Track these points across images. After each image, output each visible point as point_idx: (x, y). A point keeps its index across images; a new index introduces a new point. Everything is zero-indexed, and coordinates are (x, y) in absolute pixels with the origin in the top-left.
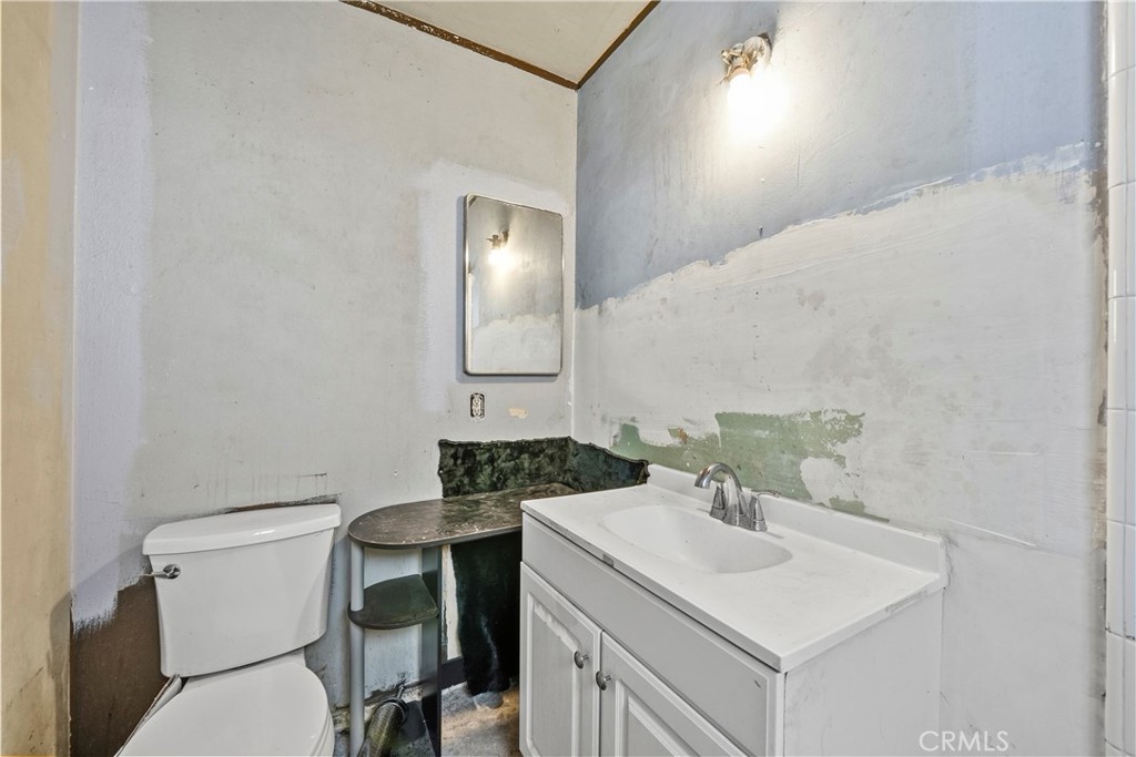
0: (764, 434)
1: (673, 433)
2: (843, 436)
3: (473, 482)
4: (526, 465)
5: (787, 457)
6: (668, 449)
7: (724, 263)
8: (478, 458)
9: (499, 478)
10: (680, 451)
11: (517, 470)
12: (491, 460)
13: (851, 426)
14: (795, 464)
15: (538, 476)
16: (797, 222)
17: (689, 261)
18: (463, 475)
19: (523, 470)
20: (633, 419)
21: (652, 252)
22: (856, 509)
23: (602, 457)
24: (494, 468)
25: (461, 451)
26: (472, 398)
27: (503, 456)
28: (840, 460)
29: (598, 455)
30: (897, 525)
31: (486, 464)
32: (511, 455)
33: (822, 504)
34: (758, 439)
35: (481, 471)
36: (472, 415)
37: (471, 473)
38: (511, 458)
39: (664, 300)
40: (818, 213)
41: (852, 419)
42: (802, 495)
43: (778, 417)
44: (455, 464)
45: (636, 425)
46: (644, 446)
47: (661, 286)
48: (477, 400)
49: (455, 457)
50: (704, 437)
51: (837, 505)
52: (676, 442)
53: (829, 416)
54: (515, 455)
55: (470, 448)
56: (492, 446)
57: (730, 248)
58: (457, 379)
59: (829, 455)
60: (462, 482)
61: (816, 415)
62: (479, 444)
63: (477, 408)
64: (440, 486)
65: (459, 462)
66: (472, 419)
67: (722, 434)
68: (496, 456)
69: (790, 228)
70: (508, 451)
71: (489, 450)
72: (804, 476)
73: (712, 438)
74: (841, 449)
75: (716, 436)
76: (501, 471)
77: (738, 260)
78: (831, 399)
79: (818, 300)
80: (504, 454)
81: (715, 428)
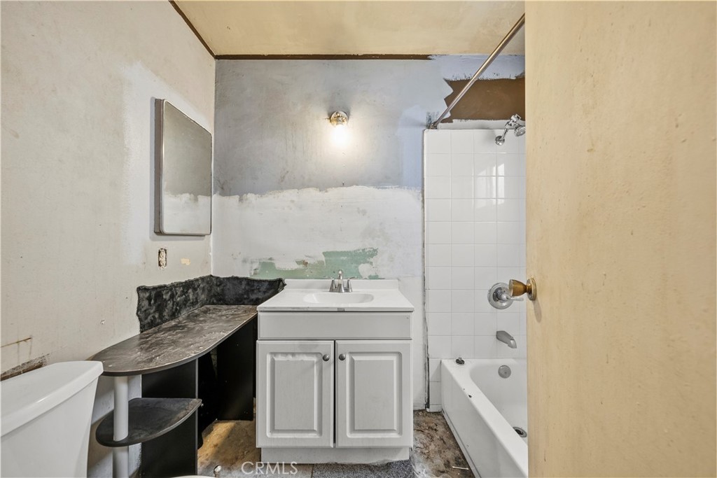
0: (345, 258)
1: (298, 263)
2: (372, 256)
3: (161, 316)
4: (191, 297)
5: (353, 265)
6: (296, 271)
7: (327, 192)
8: (164, 297)
9: (176, 309)
10: (303, 271)
11: (186, 300)
12: (172, 297)
13: (374, 253)
14: (356, 267)
15: (197, 302)
16: (357, 185)
17: (308, 187)
18: (154, 312)
19: (189, 300)
20: (271, 259)
21: (284, 177)
22: (376, 277)
23: (244, 283)
24: (174, 302)
25: (153, 293)
26: (160, 252)
27: (179, 293)
28: (371, 263)
29: (241, 282)
30: (388, 279)
31: (169, 300)
32: (183, 291)
33: (366, 279)
34: (342, 260)
35: (166, 306)
36: (160, 265)
37: (160, 309)
38: (184, 293)
39: (293, 201)
40: (364, 184)
41: (375, 250)
42: (360, 277)
43: (350, 252)
44: (150, 304)
45: (272, 261)
46: (280, 271)
47: (290, 195)
48: (163, 254)
49: (149, 299)
50: (316, 262)
51: (371, 278)
52: (301, 266)
53: (368, 250)
54: (185, 291)
55: (159, 290)
56: (174, 286)
57: (331, 186)
58: (150, 238)
59: (368, 262)
60: (154, 317)
61: (364, 250)
62: (165, 286)
63: (163, 260)
64: (138, 324)
65: (152, 302)
66: (159, 267)
67: (326, 261)
68: (175, 293)
69: (355, 186)
70: (181, 289)
71: (171, 290)
72: (360, 271)
73: (321, 263)
74: (371, 260)
75: (323, 262)
76: (177, 304)
77: (333, 193)
78: (368, 244)
79: (364, 212)
80: (179, 290)
81: (323, 258)
